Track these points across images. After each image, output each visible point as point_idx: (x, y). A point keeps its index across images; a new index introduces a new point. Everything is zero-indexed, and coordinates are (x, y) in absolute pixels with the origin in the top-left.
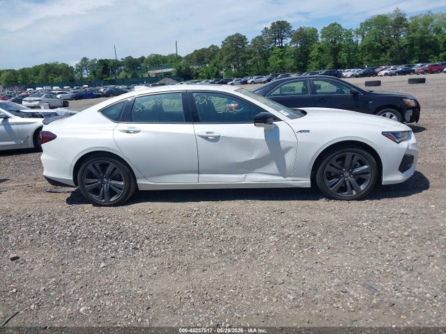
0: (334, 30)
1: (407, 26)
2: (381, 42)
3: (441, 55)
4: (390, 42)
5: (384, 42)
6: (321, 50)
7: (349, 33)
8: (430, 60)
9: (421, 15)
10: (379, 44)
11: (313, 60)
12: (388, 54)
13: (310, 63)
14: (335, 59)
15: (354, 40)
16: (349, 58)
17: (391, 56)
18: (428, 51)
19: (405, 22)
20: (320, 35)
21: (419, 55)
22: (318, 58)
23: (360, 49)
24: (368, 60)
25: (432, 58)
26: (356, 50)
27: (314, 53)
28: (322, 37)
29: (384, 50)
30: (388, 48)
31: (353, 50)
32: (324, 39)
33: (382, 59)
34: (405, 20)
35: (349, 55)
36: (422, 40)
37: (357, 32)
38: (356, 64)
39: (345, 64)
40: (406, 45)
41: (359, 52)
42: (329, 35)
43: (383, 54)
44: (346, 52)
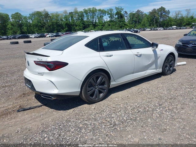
0: (17, 16)
1: (50, 17)
2: (40, 23)
3: (65, 29)
4: (45, 23)
5: (42, 23)
6: (12, 25)
7: (25, 18)
8: (61, 31)
9: (54, 13)
10: (40, 24)
11: (9, 30)
12: (45, 28)
13: (8, 31)
14: (21, 30)
15: (29, 21)
16: (27, 29)
17: (46, 29)
18: (60, 28)
19: (49, 15)
20: (11, 18)
21: (57, 29)
22: (12, 29)
23: (32, 25)
24: (36, 31)
25: (62, 30)
26: (30, 26)
27: (9, 26)
28: (12, 19)
29: (43, 27)
30: (44, 26)
31: (29, 26)
32: (13, 20)
33: (43, 30)
34: (49, 14)
35: (28, 28)
36: (56, 23)
37: (29, 18)
38: (31, 32)
39: (26, 32)
40: (51, 25)
41: (32, 27)
42: (16, 18)
43: (43, 28)
44: (25, 26)
